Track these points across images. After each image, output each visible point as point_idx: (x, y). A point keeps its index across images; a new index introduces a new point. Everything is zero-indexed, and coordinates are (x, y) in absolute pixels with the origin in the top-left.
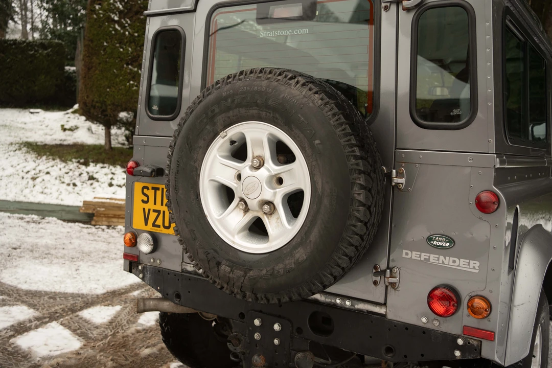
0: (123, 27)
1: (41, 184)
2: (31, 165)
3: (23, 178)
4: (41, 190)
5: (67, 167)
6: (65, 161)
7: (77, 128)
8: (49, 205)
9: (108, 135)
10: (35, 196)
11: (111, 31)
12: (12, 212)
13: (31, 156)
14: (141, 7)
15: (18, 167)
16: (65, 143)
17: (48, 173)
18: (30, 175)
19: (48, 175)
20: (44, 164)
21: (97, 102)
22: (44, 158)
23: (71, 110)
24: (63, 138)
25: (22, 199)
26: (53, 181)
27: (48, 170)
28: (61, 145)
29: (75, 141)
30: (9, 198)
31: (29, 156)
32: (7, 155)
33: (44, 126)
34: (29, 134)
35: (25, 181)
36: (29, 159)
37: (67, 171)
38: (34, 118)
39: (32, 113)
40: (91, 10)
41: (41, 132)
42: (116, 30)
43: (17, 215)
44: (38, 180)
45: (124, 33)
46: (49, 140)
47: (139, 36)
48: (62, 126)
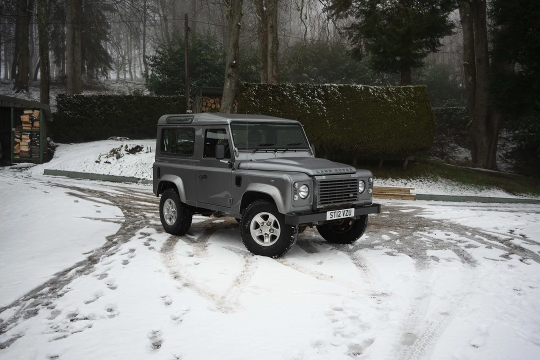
11: (251, 105)
14: (264, 94)
45: (257, 106)
47: (263, 107)
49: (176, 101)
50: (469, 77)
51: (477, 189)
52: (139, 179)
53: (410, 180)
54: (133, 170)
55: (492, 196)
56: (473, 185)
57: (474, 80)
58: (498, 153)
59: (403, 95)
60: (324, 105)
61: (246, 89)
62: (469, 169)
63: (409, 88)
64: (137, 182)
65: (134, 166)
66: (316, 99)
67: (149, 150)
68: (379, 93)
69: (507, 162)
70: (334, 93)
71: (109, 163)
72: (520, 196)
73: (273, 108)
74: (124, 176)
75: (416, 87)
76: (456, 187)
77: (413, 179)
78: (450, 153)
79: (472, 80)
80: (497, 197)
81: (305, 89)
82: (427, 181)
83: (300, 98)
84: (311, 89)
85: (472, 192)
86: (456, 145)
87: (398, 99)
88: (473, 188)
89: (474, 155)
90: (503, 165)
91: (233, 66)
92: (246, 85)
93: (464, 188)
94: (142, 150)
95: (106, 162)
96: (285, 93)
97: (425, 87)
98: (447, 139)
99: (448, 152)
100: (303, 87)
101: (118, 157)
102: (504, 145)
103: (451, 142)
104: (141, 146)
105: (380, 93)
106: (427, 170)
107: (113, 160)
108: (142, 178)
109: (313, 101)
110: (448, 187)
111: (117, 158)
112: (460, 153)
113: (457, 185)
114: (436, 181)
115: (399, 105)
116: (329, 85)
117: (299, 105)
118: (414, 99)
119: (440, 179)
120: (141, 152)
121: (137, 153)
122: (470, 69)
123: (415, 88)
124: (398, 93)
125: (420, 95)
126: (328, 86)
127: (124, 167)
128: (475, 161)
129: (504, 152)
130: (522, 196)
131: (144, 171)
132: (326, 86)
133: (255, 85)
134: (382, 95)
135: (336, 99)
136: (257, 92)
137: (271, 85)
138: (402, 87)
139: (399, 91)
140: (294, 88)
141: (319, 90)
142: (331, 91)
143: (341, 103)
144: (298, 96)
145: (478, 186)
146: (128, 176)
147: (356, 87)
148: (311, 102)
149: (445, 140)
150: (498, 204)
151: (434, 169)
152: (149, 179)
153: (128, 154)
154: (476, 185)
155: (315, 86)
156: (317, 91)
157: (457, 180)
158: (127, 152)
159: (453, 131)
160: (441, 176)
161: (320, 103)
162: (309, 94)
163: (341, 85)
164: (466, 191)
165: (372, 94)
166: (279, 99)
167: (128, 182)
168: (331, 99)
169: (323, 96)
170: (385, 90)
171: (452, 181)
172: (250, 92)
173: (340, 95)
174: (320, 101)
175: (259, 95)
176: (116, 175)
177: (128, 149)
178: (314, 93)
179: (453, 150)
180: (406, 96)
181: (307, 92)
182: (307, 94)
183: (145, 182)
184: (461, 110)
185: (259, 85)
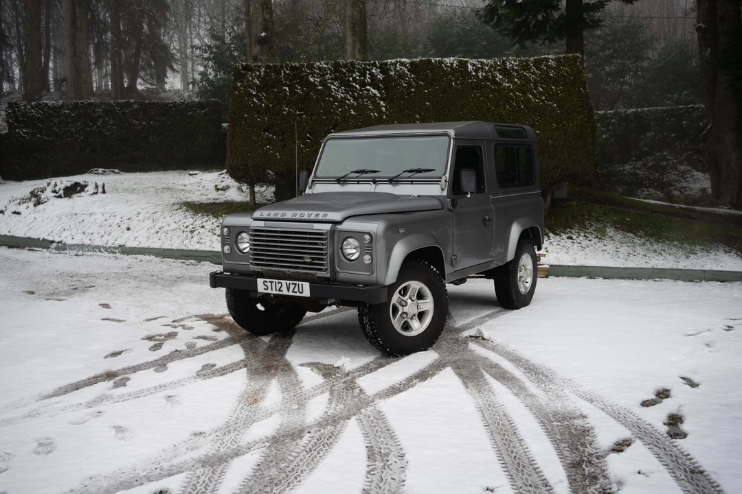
0: (260, 100)
1: (198, 236)
2: (189, 221)
3: (184, 232)
4: (197, 241)
5: (218, 222)
6: (216, 216)
7: (228, 188)
8: (204, 251)
9: (253, 193)
10: (193, 245)
11: (250, 104)
12: (176, 258)
13: (190, 214)
14: (274, 82)
15: (180, 223)
16: (218, 201)
17: (203, 227)
18: (188, 229)
19: (203, 229)
20: (200, 220)
21: (241, 165)
22: (200, 214)
24: (216, 197)
25: (183, 247)
26: (207, 233)
27: (203, 224)
28: (214, 203)
29: (226, 199)
30: (173, 248)
31: (188, 214)
32: (171, 213)
33: (201, 187)
34: (188, 195)
35: (185, 234)
36: (188, 216)
37: (218, 225)
38: (193, 180)
39: (190, 175)
40: (234, 88)
41: (198, 193)
42: (254, 102)
43: (180, 260)
44: (196, 233)
45: (261, 105)
46: (204, 199)
47: (273, 106)
48: (216, 186)
49: (203, 109)
51: (680, 253)
52: (53, 242)
53: (549, 237)
54: (50, 226)
55: (707, 268)
56: (676, 243)
59: (534, 73)
60: (381, 99)
61: (244, 75)
62: (694, 211)
63: (547, 60)
64: (48, 248)
65: (55, 218)
66: (368, 87)
67: (100, 190)
68: (486, 72)
70: (401, 76)
71: (19, 213)
73: (289, 108)
74: (29, 238)
75: (559, 58)
76: (639, 249)
77: (556, 234)
79: (711, 54)
80: (719, 268)
81: (349, 71)
82: (581, 238)
83: (339, 87)
84: (359, 70)
85: (671, 258)
86: (688, 168)
87: (524, 82)
88: (674, 250)
91: (262, 42)
92: (244, 68)
93: (655, 251)
94: (86, 189)
95: (15, 213)
96: (312, 80)
97: (578, 57)
98: (671, 159)
99: (674, 180)
100: (345, 66)
101: (38, 203)
103: (681, 163)
104: (82, 183)
105: (489, 71)
106: (590, 215)
107: (28, 207)
108: (57, 239)
109: (362, 91)
110: (622, 249)
111: (35, 205)
112: (695, 182)
113: (644, 244)
114: (601, 235)
115: (524, 93)
116: (394, 61)
117: (336, 99)
118: (555, 81)
119: (610, 231)
120: (83, 194)
121: (75, 196)
122: (707, 34)
123: (557, 60)
124: (524, 70)
125: (567, 72)
126: (391, 64)
127: (39, 220)
128: (716, 197)
131: (67, 228)
132: (387, 63)
133: (260, 67)
134: (493, 76)
135: (405, 87)
136: (262, 79)
137: (287, 66)
138: (532, 59)
139: (526, 67)
140: (329, 69)
141: (374, 71)
142: (396, 71)
143: (414, 92)
144: (336, 83)
145: (686, 245)
146: (36, 238)
147: (443, 63)
148: (358, 94)
149: (667, 160)
150: (719, 283)
151: (605, 214)
152: (69, 241)
153: (57, 197)
154: (682, 244)
155: (367, 64)
156: (371, 74)
157: (646, 235)
158: (55, 194)
159: (686, 146)
160: (616, 227)
161: (375, 94)
162: (355, 80)
163: (415, 60)
164: (656, 258)
165: (474, 73)
166: (302, 90)
167: (35, 249)
168: (395, 87)
169: (381, 82)
170: (499, 66)
171: (636, 236)
172: (249, 81)
173: (412, 78)
174: (375, 91)
175: (266, 85)
176: (18, 236)
177: (57, 189)
178: (364, 76)
179: (683, 177)
180: (540, 75)
181: (352, 76)
182: (351, 79)
183: (62, 247)
184: (698, 108)
185: (268, 67)
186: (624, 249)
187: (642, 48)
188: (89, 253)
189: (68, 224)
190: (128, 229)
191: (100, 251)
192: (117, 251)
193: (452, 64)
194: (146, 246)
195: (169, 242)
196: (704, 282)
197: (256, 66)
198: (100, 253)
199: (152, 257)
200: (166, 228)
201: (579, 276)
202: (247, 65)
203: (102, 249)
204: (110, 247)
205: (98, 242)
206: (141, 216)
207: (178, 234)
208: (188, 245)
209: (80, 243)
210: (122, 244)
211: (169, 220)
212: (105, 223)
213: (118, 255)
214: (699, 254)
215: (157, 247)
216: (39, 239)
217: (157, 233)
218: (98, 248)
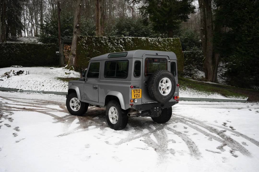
0: (86, 47)
2: (63, 84)
7: (70, 73)
12: (62, 95)
13: (62, 81)
14: (90, 42)
16: (69, 77)
17: (68, 85)
20: (66, 83)
22: (65, 81)
23: (64, 68)
24: (68, 76)
25: (63, 92)
28: (68, 78)
30: (60, 91)
31: (61, 81)
33: (58, 73)
35: (63, 88)
39: (51, 69)
40: (78, 43)
42: (84, 48)
47: (90, 49)
48: (65, 73)
49: (50, 47)
50: (203, 36)
51: (206, 94)
52: (18, 89)
54: (16, 84)
55: (214, 98)
56: (204, 92)
57: (206, 37)
58: (218, 74)
59: (167, 43)
60: (123, 48)
61: (81, 39)
62: (204, 83)
63: (170, 39)
64: (17, 91)
65: (17, 82)
66: (119, 45)
67: (28, 73)
68: (153, 42)
69: (222, 78)
70: (129, 42)
71: (3, 80)
72: (229, 97)
73: (95, 50)
74: (10, 88)
75: (174, 39)
76: (196, 93)
78: (194, 74)
79: (205, 37)
80: (217, 98)
81: (113, 40)
82: (180, 90)
83: (111, 44)
84: (116, 40)
85: (204, 95)
86: (197, 70)
87: (164, 45)
88: (204, 93)
89: (206, 75)
90: (221, 80)
91: (77, 27)
92: (81, 37)
93: (200, 94)
94: (24, 73)
95: (1, 80)
96: (102, 42)
98: (193, 67)
99: (193, 73)
100: (112, 38)
101: (8, 77)
102: (221, 70)
103: (195, 68)
104: (22, 71)
105: (154, 42)
106: (180, 83)
107: (5, 78)
108: (20, 89)
109: (118, 46)
111: (8, 78)
112: (200, 74)
113: (196, 92)
114: (185, 89)
115: (164, 48)
117: (110, 48)
118: (173, 45)
119: (187, 88)
120: (23, 74)
121: (20, 75)
122: (204, 31)
123: (173, 39)
124: (164, 42)
125: (176, 43)
126: (126, 38)
127: (11, 82)
128: (207, 78)
129: (221, 73)
130: (230, 97)
132: (125, 38)
133: (86, 37)
134: (156, 43)
135: (130, 45)
136: (86, 41)
137: (94, 37)
138: (166, 39)
139: (165, 41)
140: (107, 39)
141: (121, 40)
142: (128, 40)
143: (133, 47)
144: (109, 43)
145: (207, 92)
146: (12, 88)
147: (141, 39)
148: (116, 47)
149: (192, 67)
150: (218, 102)
151: (184, 83)
152: (24, 89)
153: (15, 75)
154: (206, 92)
155: (119, 38)
156: (120, 41)
157: (196, 89)
158: (14, 74)
159: (196, 63)
160: (188, 87)
161: (122, 47)
162: (115, 42)
163: (133, 37)
164: (201, 95)
165: (150, 42)
166: (99, 45)
167: (12, 92)
168: (128, 45)
169: (123, 43)
170: (157, 40)
171: (194, 89)
172: (83, 41)
173: (133, 43)
174: (122, 46)
175: (88, 43)
176: (5, 87)
177: (15, 72)
178: (118, 41)
179: (196, 72)
180: (169, 43)
181: (114, 41)
182: (114, 42)
183: (22, 91)
184: (200, 52)
185: (88, 37)
186: (191, 93)
187: (181, 32)
188: (32, 93)
189: (22, 84)
190: (43, 86)
191: (35, 92)
192: (41, 92)
193: (144, 39)
194: (51, 91)
195: (58, 90)
196: (214, 102)
197: (84, 37)
198: (35, 93)
199: (53, 94)
200: (56, 86)
201: (182, 100)
202: (81, 36)
203: (36, 92)
204: (39, 91)
205: (34, 90)
206: (46, 82)
207: (60, 87)
208: (65, 91)
209: (28, 90)
210: (43, 90)
211: (56, 83)
212: (35, 84)
213: (42, 94)
214: (211, 94)
215: (55, 91)
216: (13, 88)
217: (53, 87)
218: (35, 91)
